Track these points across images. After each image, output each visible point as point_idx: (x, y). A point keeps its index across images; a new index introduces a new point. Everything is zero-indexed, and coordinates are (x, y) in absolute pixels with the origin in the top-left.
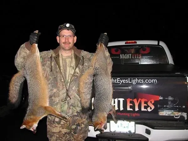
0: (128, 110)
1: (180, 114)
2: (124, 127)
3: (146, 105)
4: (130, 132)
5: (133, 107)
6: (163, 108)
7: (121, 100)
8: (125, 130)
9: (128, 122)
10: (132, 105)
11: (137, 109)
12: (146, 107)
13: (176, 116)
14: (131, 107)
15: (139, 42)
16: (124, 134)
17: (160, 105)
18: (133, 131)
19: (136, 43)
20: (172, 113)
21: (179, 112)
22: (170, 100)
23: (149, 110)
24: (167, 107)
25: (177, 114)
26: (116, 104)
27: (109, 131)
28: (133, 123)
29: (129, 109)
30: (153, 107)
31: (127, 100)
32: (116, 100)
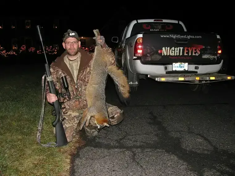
0: (185, 55)
2: (182, 67)
3: (195, 51)
4: (185, 69)
5: (188, 53)
6: (205, 54)
7: (181, 48)
8: (182, 69)
9: (184, 63)
10: (187, 51)
11: (190, 54)
12: (195, 53)
13: (211, 58)
14: (187, 53)
15: (165, 21)
16: (181, 71)
17: (203, 52)
18: (187, 69)
19: (162, 21)
20: (209, 57)
21: (213, 55)
22: (209, 49)
23: (197, 55)
24: (207, 53)
25: (212, 57)
26: (178, 51)
27: (172, 70)
28: (187, 64)
30: (199, 53)
31: (185, 48)
32: (178, 48)
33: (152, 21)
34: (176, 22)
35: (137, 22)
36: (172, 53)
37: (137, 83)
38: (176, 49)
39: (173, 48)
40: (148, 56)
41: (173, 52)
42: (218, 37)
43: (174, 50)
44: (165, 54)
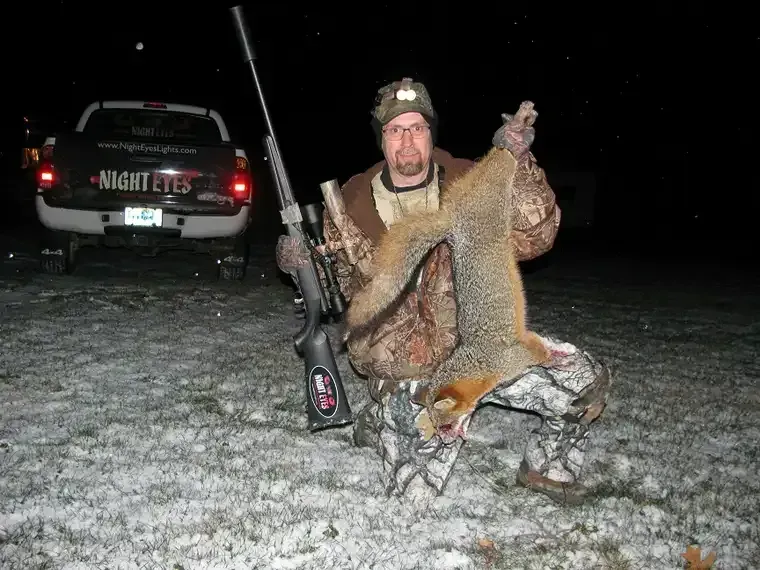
1: (225, 198)
2: (147, 218)
4: (154, 225)
6: (204, 190)
7: (146, 175)
8: (148, 223)
9: (152, 210)
12: (180, 187)
13: (220, 202)
14: (158, 186)
15: (171, 108)
16: (145, 228)
17: (199, 185)
18: (159, 224)
19: (165, 107)
20: (215, 197)
21: (224, 195)
22: (213, 179)
23: (185, 192)
24: (208, 188)
25: (221, 199)
27: (123, 224)
28: (159, 211)
29: (155, 189)
30: (189, 188)
32: (138, 175)
33: (139, 105)
34: (202, 111)
35: (101, 106)
36: (123, 184)
37: (61, 254)
38: (132, 175)
39: (126, 174)
40: (66, 189)
41: (126, 182)
42: (240, 153)
43: (129, 178)
44: (107, 186)
